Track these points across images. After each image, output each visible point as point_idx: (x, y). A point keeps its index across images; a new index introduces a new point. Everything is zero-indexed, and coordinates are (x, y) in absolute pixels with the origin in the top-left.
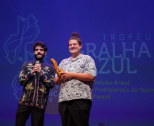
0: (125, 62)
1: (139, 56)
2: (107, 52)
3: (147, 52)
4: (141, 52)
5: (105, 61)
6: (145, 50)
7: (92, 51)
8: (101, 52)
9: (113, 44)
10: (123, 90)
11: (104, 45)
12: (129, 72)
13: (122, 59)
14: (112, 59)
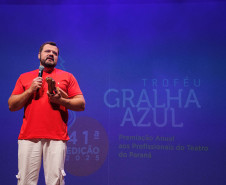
0: (169, 113)
1: (186, 106)
2: (147, 100)
3: (196, 101)
4: (188, 101)
5: (144, 111)
6: (193, 99)
7: (130, 99)
8: (140, 101)
9: (155, 91)
10: (167, 148)
11: (144, 91)
12: (174, 125)
13: (166, 110)
14: (154, 109)
